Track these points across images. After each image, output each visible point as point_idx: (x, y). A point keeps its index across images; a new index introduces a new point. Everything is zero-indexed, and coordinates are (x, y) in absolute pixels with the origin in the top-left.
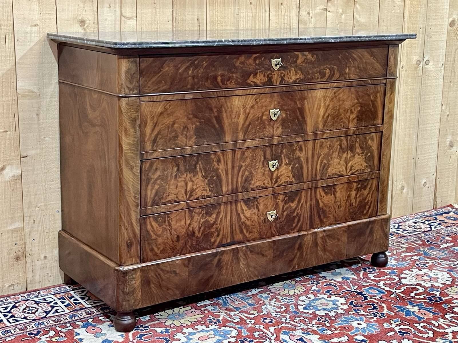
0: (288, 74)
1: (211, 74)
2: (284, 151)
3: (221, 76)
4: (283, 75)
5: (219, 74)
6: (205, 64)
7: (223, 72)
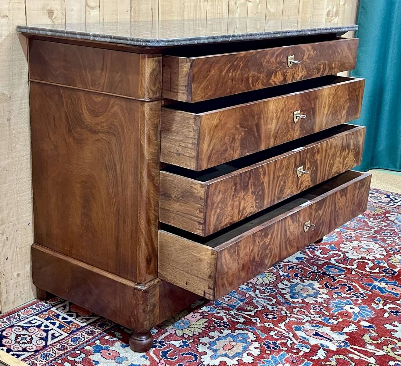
0: (297, 71)
1: (245, 76)
2: (308, 155)
3: (252, 77)
4: (294, 72)
5: (251, 75)
6: (242, 65)
7: (254, 73)
